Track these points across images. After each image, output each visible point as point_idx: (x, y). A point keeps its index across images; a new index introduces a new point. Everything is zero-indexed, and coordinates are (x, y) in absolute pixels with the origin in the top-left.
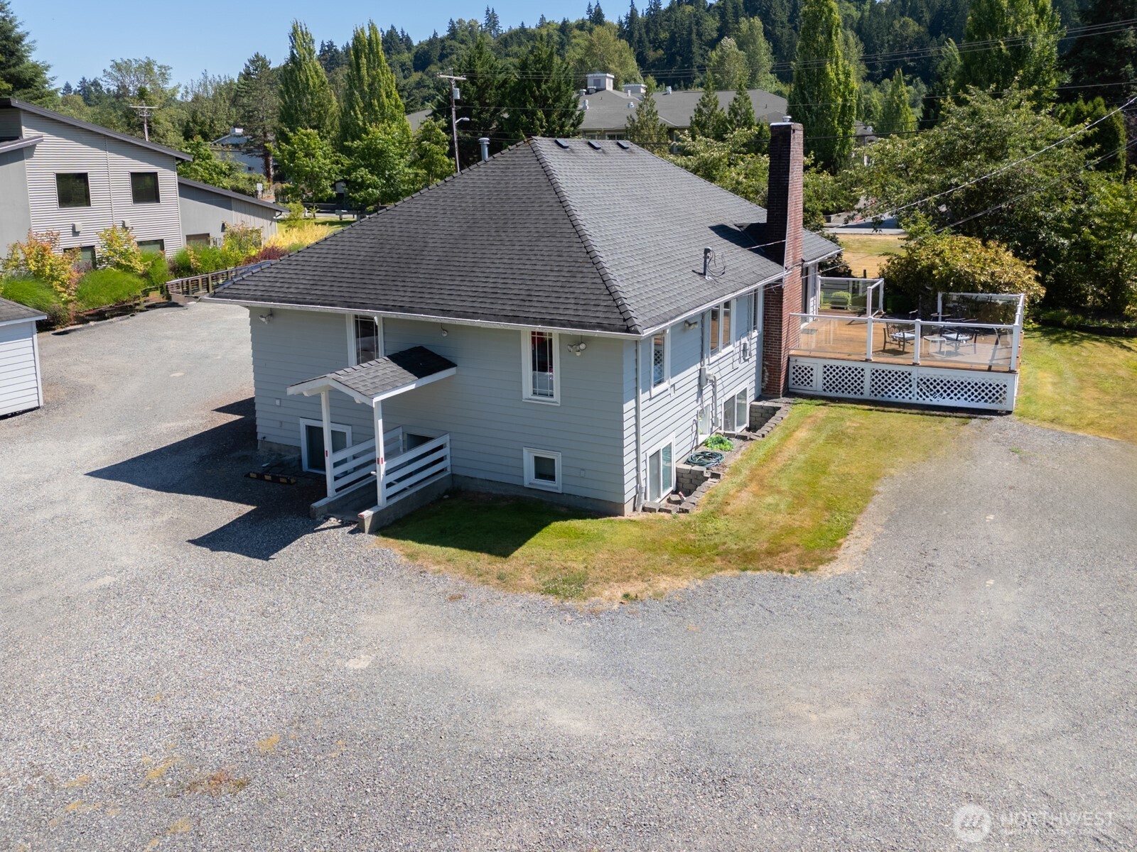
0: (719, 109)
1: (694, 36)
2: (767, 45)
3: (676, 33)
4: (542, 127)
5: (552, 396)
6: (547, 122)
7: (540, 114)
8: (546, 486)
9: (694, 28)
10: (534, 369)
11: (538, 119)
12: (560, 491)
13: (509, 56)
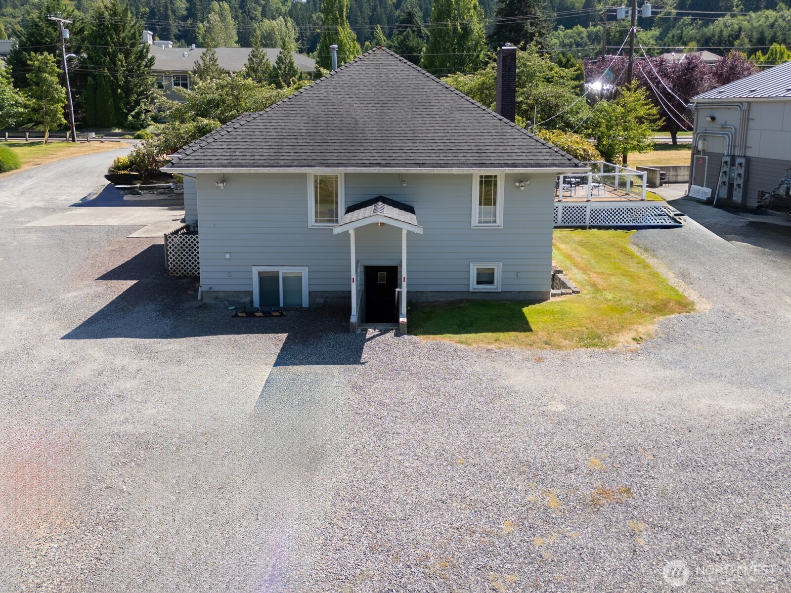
0: (265, 59)
1: (170, 12)
2: (234, 23)
3: (154, 8)
4: (123, 66)
5: (495, 222)
6: (126, 63)
7: (121, 56)
8: (487, 289)
9: (169, 6)
10: (480, 204)
11: (119, 60)
12: (499, 290)
13: (5, 16)
